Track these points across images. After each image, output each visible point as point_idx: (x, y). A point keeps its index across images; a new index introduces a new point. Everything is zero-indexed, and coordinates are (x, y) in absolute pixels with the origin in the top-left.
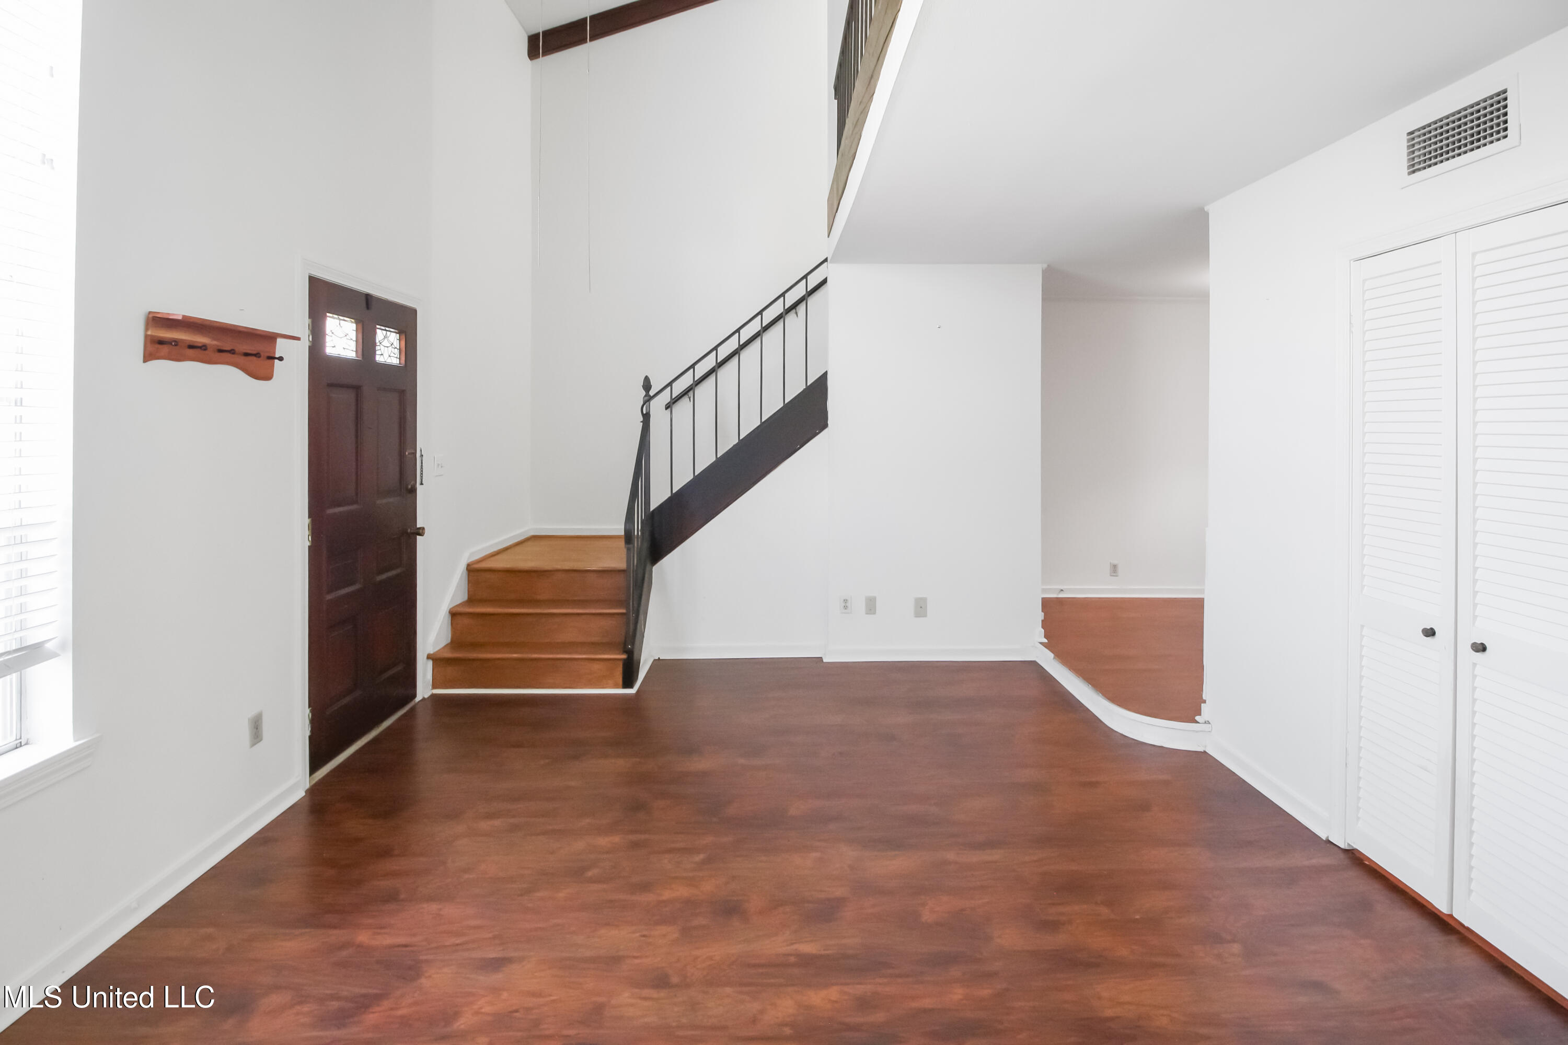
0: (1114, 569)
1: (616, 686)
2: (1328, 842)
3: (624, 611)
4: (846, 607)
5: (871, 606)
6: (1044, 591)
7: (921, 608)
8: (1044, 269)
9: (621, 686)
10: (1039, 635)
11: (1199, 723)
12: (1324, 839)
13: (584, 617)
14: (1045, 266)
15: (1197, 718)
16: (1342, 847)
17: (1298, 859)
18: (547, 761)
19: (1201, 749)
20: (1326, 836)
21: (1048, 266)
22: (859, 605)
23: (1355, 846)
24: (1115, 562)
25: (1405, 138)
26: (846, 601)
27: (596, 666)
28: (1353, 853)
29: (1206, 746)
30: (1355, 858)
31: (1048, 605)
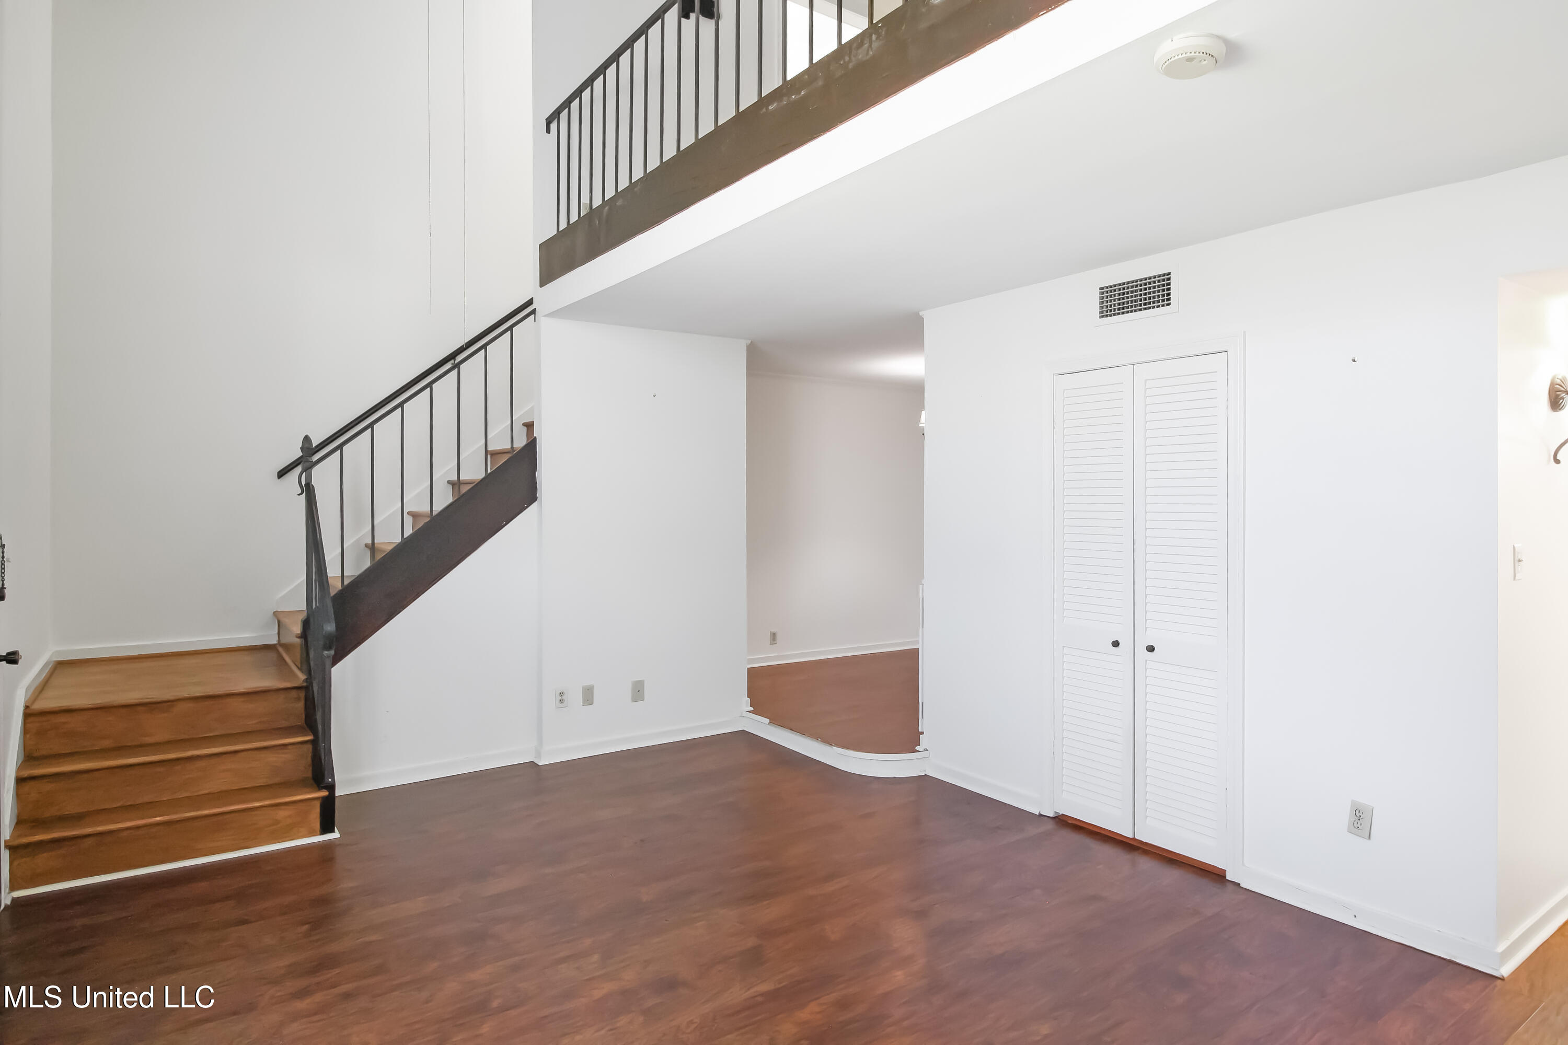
0: (774, 637)
1: (311, 834)
2: (1040, 815)
3: (310, 738)
4: (562, 701)
5: (588, 696)
6: (750, 661)
7: (638, 692)
8: (748, 345)
9: (318, 833)
10: (745, 703)
11: (920, 751)
12: (1038, 814)
13: (243, 754)
14: (750, 342)
15: (917, 748)
16: (1051, 815)
17: (1033, 830)
18: (306, 927)
19: (922, 774)
20: (1038, 812)
21: (752, 342)
22: (576, 697)
23: (1061, 813)
24: (773, 630)
25: (1098, 291)
26: (562, 694)
27: (282, 813)
28: (1059, 819)
29: (925, 771)
30: (1063, 822)
31: (754, 674)
